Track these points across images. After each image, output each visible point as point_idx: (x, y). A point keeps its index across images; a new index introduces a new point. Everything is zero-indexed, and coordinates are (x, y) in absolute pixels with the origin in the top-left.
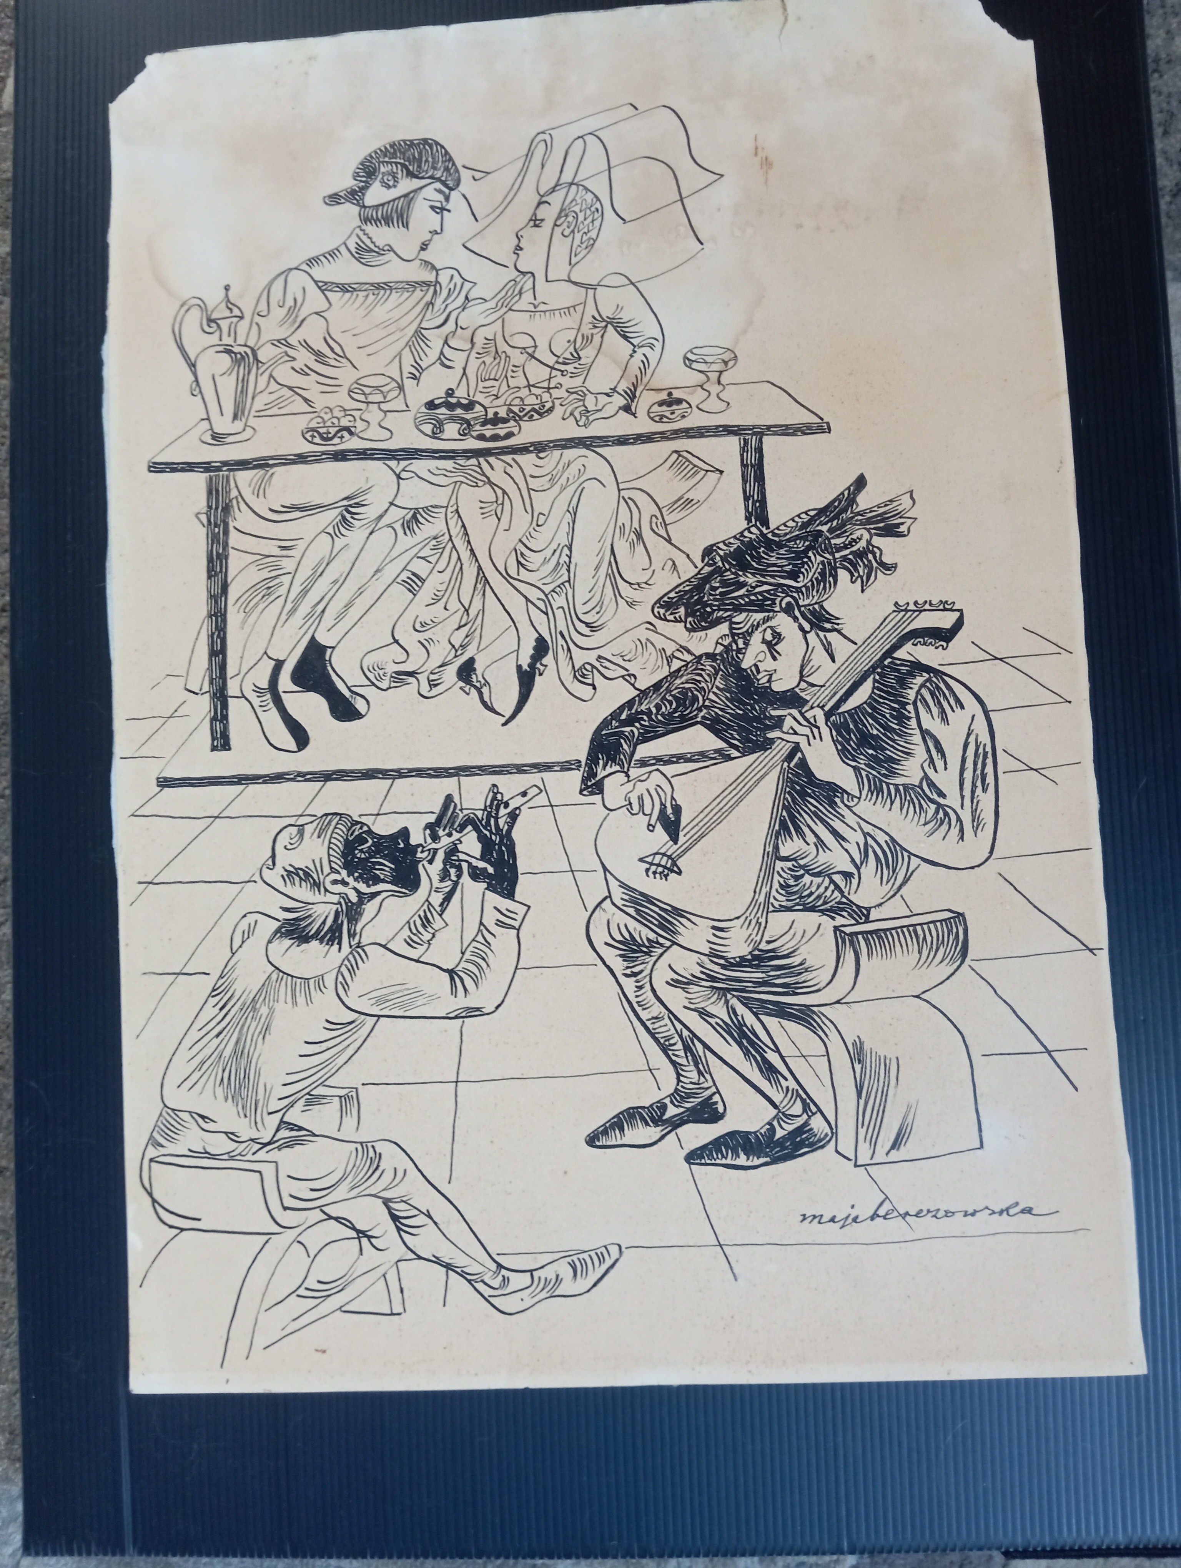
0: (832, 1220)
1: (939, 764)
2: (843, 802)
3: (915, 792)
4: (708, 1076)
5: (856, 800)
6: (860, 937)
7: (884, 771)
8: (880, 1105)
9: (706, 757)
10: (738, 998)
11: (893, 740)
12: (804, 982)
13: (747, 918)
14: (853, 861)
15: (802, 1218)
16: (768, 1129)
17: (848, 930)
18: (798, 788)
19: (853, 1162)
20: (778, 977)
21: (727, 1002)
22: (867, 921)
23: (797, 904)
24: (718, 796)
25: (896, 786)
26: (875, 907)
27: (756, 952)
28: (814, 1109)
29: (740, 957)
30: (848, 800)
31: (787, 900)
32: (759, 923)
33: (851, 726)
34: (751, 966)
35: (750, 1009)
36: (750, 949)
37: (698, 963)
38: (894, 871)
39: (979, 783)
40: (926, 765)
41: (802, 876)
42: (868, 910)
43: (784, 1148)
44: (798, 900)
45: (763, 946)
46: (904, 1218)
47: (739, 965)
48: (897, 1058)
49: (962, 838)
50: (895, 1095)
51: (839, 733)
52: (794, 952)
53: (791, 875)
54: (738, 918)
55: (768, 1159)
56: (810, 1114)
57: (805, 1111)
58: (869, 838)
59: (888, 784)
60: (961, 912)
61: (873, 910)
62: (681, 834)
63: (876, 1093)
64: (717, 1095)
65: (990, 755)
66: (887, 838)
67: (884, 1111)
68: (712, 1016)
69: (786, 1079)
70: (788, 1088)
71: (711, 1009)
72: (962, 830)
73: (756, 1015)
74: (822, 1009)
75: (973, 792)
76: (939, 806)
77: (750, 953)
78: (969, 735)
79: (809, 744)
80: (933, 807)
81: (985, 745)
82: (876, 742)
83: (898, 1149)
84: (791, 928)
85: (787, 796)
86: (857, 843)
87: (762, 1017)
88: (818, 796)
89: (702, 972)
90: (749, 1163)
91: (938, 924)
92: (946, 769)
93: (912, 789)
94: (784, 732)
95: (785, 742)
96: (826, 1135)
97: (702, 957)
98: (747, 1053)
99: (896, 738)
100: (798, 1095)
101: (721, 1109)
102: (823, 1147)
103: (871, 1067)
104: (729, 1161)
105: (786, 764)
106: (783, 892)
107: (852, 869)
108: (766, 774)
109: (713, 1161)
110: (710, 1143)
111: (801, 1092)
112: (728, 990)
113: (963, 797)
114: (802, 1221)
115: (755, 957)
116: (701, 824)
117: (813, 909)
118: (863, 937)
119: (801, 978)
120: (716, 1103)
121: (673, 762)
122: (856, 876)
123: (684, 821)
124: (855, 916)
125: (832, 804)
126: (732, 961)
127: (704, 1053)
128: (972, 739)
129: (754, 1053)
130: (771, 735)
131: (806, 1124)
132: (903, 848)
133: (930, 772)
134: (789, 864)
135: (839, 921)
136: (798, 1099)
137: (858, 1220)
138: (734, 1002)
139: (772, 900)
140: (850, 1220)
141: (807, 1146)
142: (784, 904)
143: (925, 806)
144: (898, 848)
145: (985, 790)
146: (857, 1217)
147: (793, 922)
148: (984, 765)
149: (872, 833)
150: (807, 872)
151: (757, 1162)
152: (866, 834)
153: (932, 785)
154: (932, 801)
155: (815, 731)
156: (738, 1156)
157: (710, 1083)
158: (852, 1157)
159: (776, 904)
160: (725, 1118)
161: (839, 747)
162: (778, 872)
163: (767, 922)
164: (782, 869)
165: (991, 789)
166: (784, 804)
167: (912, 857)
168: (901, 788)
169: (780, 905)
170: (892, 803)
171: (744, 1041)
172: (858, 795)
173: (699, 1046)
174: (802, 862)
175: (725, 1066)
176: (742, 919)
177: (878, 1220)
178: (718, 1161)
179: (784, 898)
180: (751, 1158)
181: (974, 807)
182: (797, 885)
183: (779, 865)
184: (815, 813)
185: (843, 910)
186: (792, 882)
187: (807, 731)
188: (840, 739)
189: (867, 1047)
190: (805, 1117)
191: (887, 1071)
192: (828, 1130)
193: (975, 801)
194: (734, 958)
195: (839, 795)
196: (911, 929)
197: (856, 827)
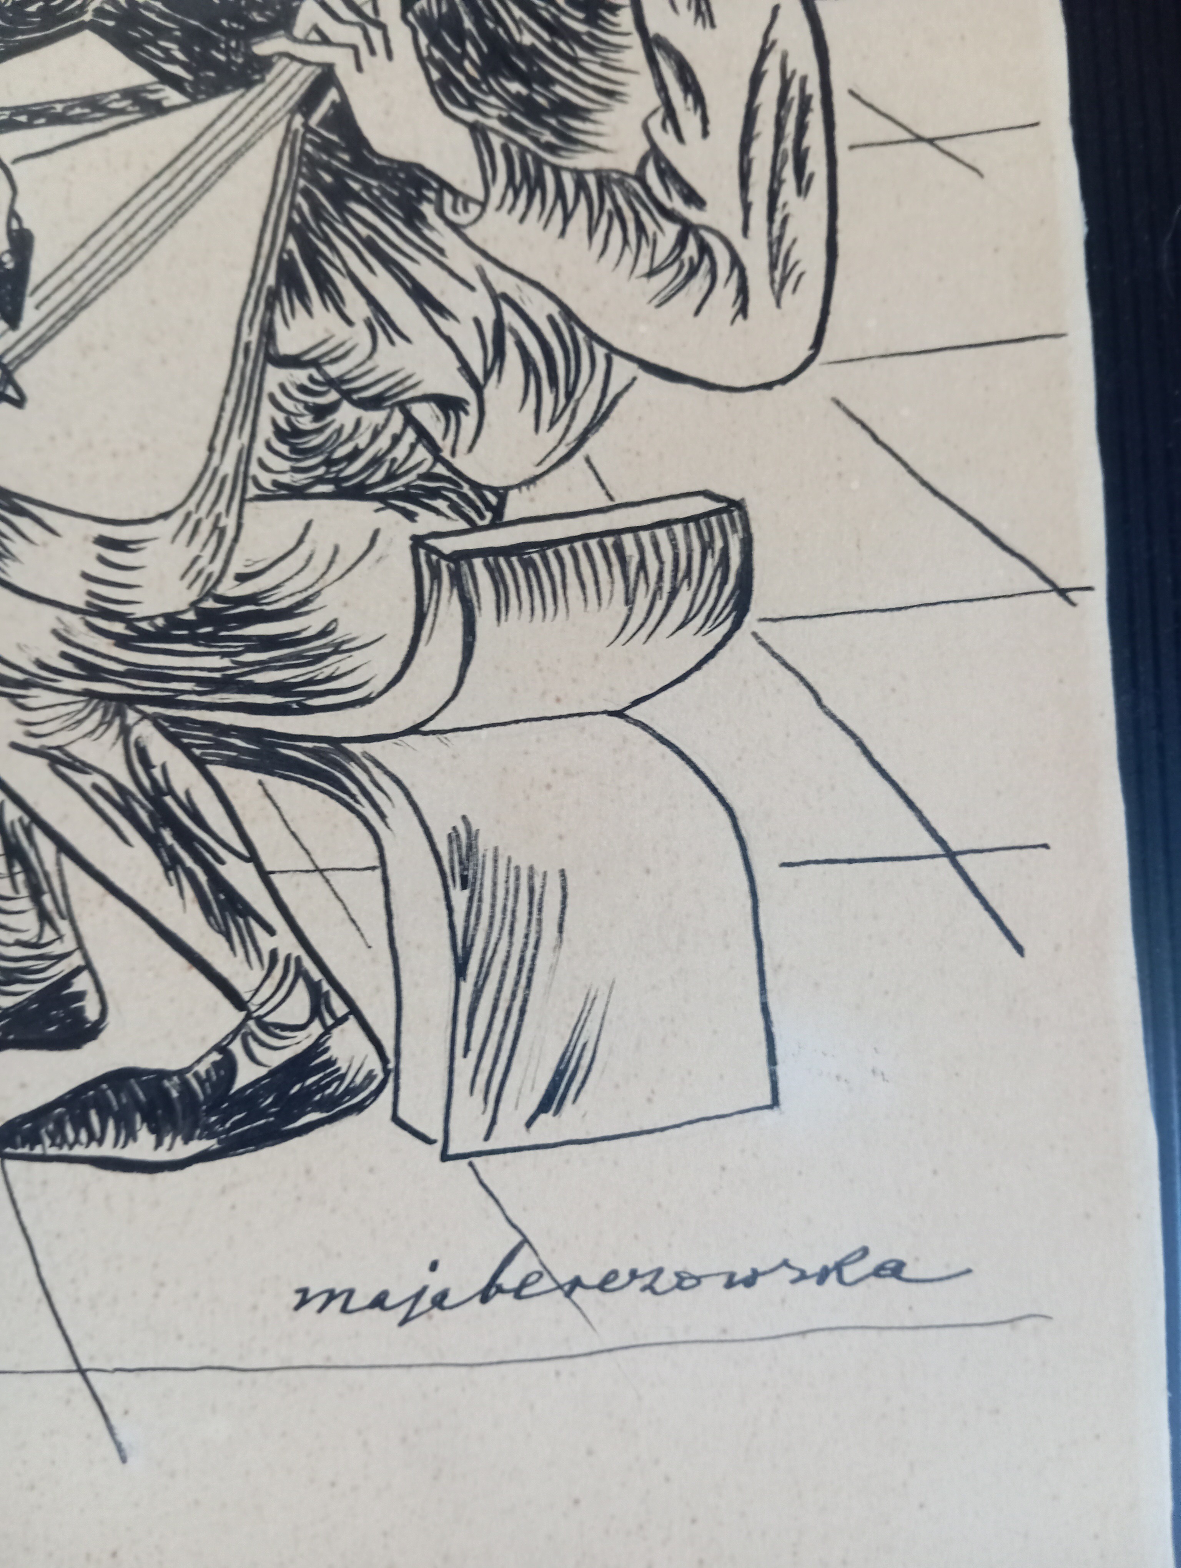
0: (379, 1302)
1: (689, 121)
2: (440, 213)
3: (629, 193)
4: (64, 926)
5: (474, 209)
6: (478, 562)
7: (547, 137)
8: (514, 995)
9: (103, 108)
10: (155, 720)
11: (574, 61)
12: (330, 679)
13: (188, 515)
14: (465, 368)
15: (298, 1298)
16: (215, 1064)
17: (447, 546)
18: (328, 178)
19: (438, 1146)
20: (263, 666)
21: (125, 731)
22: (498, 522)
23: (320, 480)
24: (125, 205)
25: (579, 176)
26: (519, 486)
27: (209, 604)
28: (340, 1009)
29: (166, 616)
30: (455, 209)
31: (295, 470)
32: (218, 530)
33: (468, 24)
34: (193, 639)
35: (186, 750)
36: (194, 594)
37: (55, 633)
38: (569, 395)
39: (788, 173)
40: (655, 124)
41: (333, 407)
42: (502, 493)
43: (256, 1113)
44: (321, 471)
45: (229, 588)
46: (568, 1295)
47: (162, 635)
48: (563, 873)
49: (743, 311)
50: (553, 968)
51: (435, 40)
52: (307, 601)
53: (307, 406)
54: (165, 516)
55: (211, 1144)
56: (329, 1021)
57: (315, 1013)
58: (506, 309)
59: (557, 170)
60: (736, 497)
61: (513, 494)
62: (29, 303)
63: (506, 964)
64: (85, 976)
65: (816, 104)
66: (554, 310)
67: (522, 1012)
68: (84, 768)
69: (271, 931)
70: (274, 954)
71: (83, 750)
72: (743, 290)
73: (200, 764)
74: (374, 748)
75: (773, 195)
76: (687, 228)
77: (194, 605)
78: (763, 54)
79: (359, 68)
80: (672, 230)
81: (804, 80)
82: (530, 63)
83: (557, 1112)
84: (301, 541)
85: (300, 199)
86: (477, 322)
87: (217, 771)
88: (377, 199)
89: (64, 656)
90: (162, 1155)
91: (678, 529)
92: (705, 133)
93: (621, 183)
94: (295, 40)
95: (296, 66)
96: (370, 1077)
97: (68, 617)
98: (171, 864)
99: (581, 53)
100: (301, 972)
101: (92, 1012)
102: (360, 1108)
103: (494, 896)
104: (107, 1150)
105: (298, 120)
106: (284, 449)
107: (462, 389)
108: (248, 146)
109: (65, 1151)
110: (59, 1102)
111: (308, 964)
112: (131, 701)
113: (747, 207)
114: (297, 1308)
115: (205, 617)
116: (79, 277)
117: (359, 492)
118: (486, 564)
119: (322, 670)
120: (80, 996)
121: (19, 126)
122: (473, 408)
123: (38, 269)
124: (468, 510)
125: (414, 218)
126: (144, 625)
127: (59, 863)
128: (772, 64)
129: (189, 862)
130: (263, 48)
131: (317, 1048)
132: (592, 336)
133: (666, 142)
134: (301, 376)
135: (427, 522)
136: (301, 985)
137: (447, 1303)
138: (145, 732)
139: (254, 469)
140: (425, 1302)
141: (319, 1107)
142: (285, 479)
143: (650, 227)
144: (580, 335)
145: (802, 190)
146: (444, 1294)
147: (308, 526)
148: (802, 128)
149: (515, 295)
150: (347, 395)
151: (182, 1150)
152: (498, 299)
153: (668, 173)
154: (670, 215)
155: (376, 34)
156: (132, 1135)
157: (69, 944)
158: (435, 1132)
159: (266, 480)
160: (102, 1036)
161: (435, 75)
162: (272, 398)
163: (239, 527)
164: (283, 387)
165: (819, 186)
166: (290, 220)
167: (616, 359)
168: (591, 180)
169: (275, 483)
170: (567, 217)
171: (167, 835)
172: (480, 195)
173: (46, 847)
174: (334, 371)
175: (111, 900)
176: (176, 519)
177: (499, 1301)
178: (78, 1151)
179: (286, 465)
180: (167, 1140)
181: (776, 232)
182: (319, 431)
183: (275, 376)
184: (370, 244)
185: (435, 494)
186: (306, 422)
187: (354, 35)
188: (437, 54)
189: (484, 844)
190: (316, 1029)
191: (536, 906)
192: (374, 1063)
193: (778, 217)
194: (150, 619)
195: (431, 195)
196: (609, 541)
197: (474, 279)
